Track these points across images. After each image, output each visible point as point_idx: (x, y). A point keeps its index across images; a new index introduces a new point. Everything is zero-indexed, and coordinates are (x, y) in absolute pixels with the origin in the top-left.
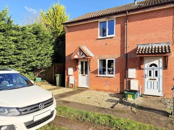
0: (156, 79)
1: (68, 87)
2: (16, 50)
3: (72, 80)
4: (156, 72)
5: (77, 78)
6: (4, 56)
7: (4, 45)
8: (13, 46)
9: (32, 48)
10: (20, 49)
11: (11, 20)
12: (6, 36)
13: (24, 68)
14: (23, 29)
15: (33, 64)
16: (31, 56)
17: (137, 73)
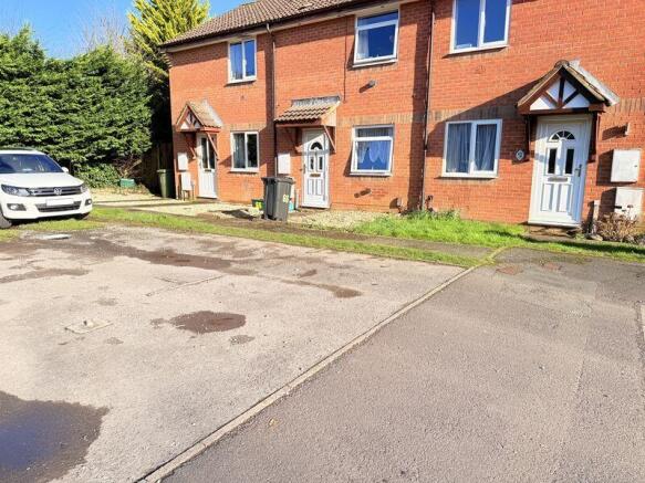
0: (319, 175)
1: (180, 198)
2: (58, 115)
3: (186, 182)
4: (321, 159)
5: (195, 177)
6: (33, 127)
7: (30, 103)
8: (50, 105)
9: (93, 109)
10: (65, 112)
11: (40, 48)
12: (32, 85)
13: (84, 154)
14: (69, 65)
15: (103, 144)
16: (91, 125)
17: (293, 163)
